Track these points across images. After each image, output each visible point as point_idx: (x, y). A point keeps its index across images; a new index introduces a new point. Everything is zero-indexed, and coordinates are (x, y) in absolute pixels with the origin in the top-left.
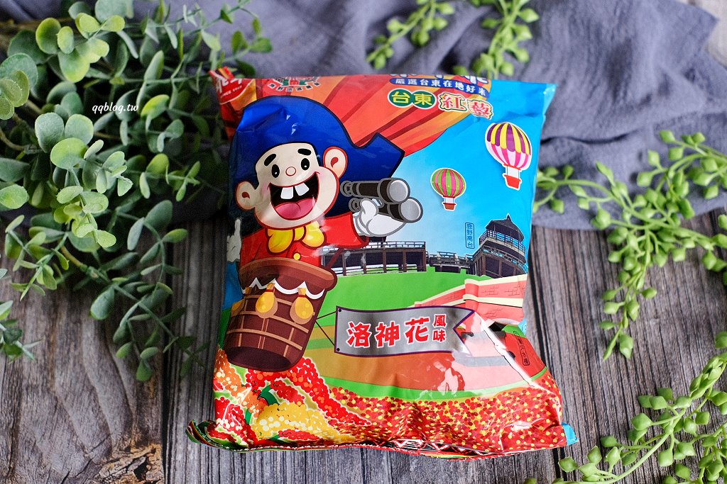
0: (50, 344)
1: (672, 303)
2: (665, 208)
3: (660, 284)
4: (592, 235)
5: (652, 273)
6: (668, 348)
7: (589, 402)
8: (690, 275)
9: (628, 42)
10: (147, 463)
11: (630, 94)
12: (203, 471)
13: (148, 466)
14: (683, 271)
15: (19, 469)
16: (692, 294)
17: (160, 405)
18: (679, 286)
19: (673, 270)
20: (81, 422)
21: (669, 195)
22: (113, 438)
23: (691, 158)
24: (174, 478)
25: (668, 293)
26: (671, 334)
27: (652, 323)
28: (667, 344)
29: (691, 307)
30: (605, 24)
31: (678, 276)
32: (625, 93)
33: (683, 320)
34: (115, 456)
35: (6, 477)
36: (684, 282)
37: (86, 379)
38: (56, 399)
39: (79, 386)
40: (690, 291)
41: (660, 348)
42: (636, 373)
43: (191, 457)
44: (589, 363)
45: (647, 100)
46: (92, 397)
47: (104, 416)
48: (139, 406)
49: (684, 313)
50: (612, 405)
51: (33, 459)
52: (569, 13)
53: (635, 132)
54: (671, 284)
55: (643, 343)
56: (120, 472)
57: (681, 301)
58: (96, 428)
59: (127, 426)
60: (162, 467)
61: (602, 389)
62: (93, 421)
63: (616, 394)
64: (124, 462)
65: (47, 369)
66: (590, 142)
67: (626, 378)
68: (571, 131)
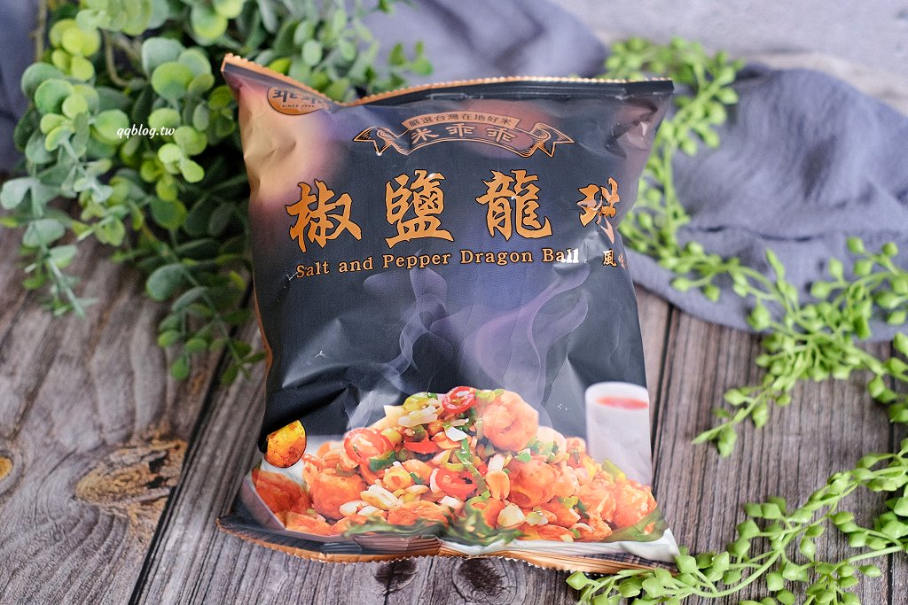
0: (101, 321)
1: (822, 424)
2: (838, 324)
3: (812, 402)
4: (746, 337)
5: (806, 389)
6: (804, 468)
7: (694, 504)
8: (851, 400)
9: (833, 139)
10: (166, 457)
11: (823, 196)
12: (226, 479)
13: (166, 462)
14: (843, 395)
15: (24, 434)
16: (848, 420)
17: (200, 403)
18: (835, 407)
19: (832, 391)
20: (107, 403)
21: (846, 312)
22: (138, 426)
23: (880, 276)
24: (191, 479)
25: (819, 413)
26: (811, 455)
27: (792, 439)
28: (804, 465)
29: (843, 431)
30: (811, 116)
31: (836, 399)
32: (819, 194)
33: (830, 443)
34: (133, 442)
35: (8, 438)
36: (842, 406)
37: (129, 362)
38: (89, 374)
39: (118, 367)
40: (846, 416)
41: (795, 466)
42: (759, 486)
43: (217, 462)
44: (705, 465)
45: (842, 205)
46: (129, 381)
47: (134, 402)
48: (177, 401)
49: (834, 437)
50: (720, 514)
51: (43, 427)
52: (772, 99)
53: (821, 237)
54: (825, 404)
55: (776, 457)
56: (133, 461)
57: (833, 423)
58: (122, 412)
59: (157, 417)
60: (180, 466)
61: (713, 494)
62: (122, 404)
63: (728, 502)
64: (140, 451)
65: (90, 344)
66: (767, 237)
67: (744, 489)
68: (747, 222)
